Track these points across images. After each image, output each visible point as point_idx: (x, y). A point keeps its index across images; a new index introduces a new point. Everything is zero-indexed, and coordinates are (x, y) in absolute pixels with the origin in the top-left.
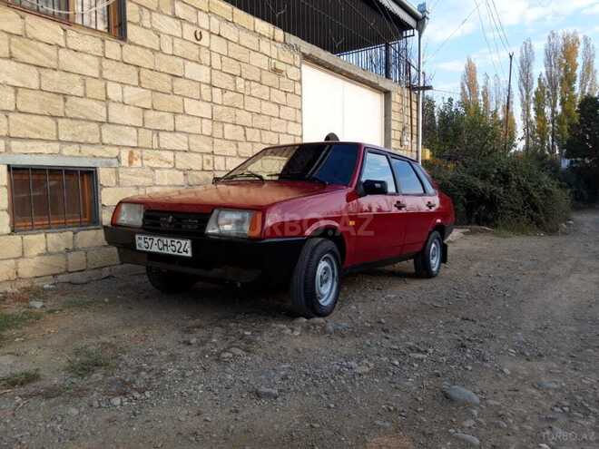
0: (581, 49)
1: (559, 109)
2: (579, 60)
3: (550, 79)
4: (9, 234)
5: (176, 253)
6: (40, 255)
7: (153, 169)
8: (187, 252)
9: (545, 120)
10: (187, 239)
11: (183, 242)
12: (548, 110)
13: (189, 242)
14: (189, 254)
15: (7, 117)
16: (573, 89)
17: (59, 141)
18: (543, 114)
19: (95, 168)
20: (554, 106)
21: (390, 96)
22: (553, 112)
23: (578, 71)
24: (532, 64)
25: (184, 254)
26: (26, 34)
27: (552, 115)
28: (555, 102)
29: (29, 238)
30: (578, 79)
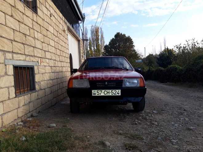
0: (100, 31)
1: (95, 48)
2: (100, 34)
3: (93, 39)
4: (15, 98)
5: (114, 95)
6: (23, 106)
7: (45, 66)
8: (119, 94)
9: (92, 51)
10: (119, 89)
11: (117, 91)
12: (93, 48)
13: (120, 91)
14: (120, 95)
15: (12, 43)
16: (99, 42)
17: (25, 54)
18: (92, 49)
19: (33, 66)
20: (94, 47)
21: (80, 42)
22: (94, 49)
23: (100, 37)
24: (87, 34)
25: (118, 95)
26: (15, 6)
27: (94, 50)
28: (94, 46)
29: (20, 98)
30: (100, 39)
